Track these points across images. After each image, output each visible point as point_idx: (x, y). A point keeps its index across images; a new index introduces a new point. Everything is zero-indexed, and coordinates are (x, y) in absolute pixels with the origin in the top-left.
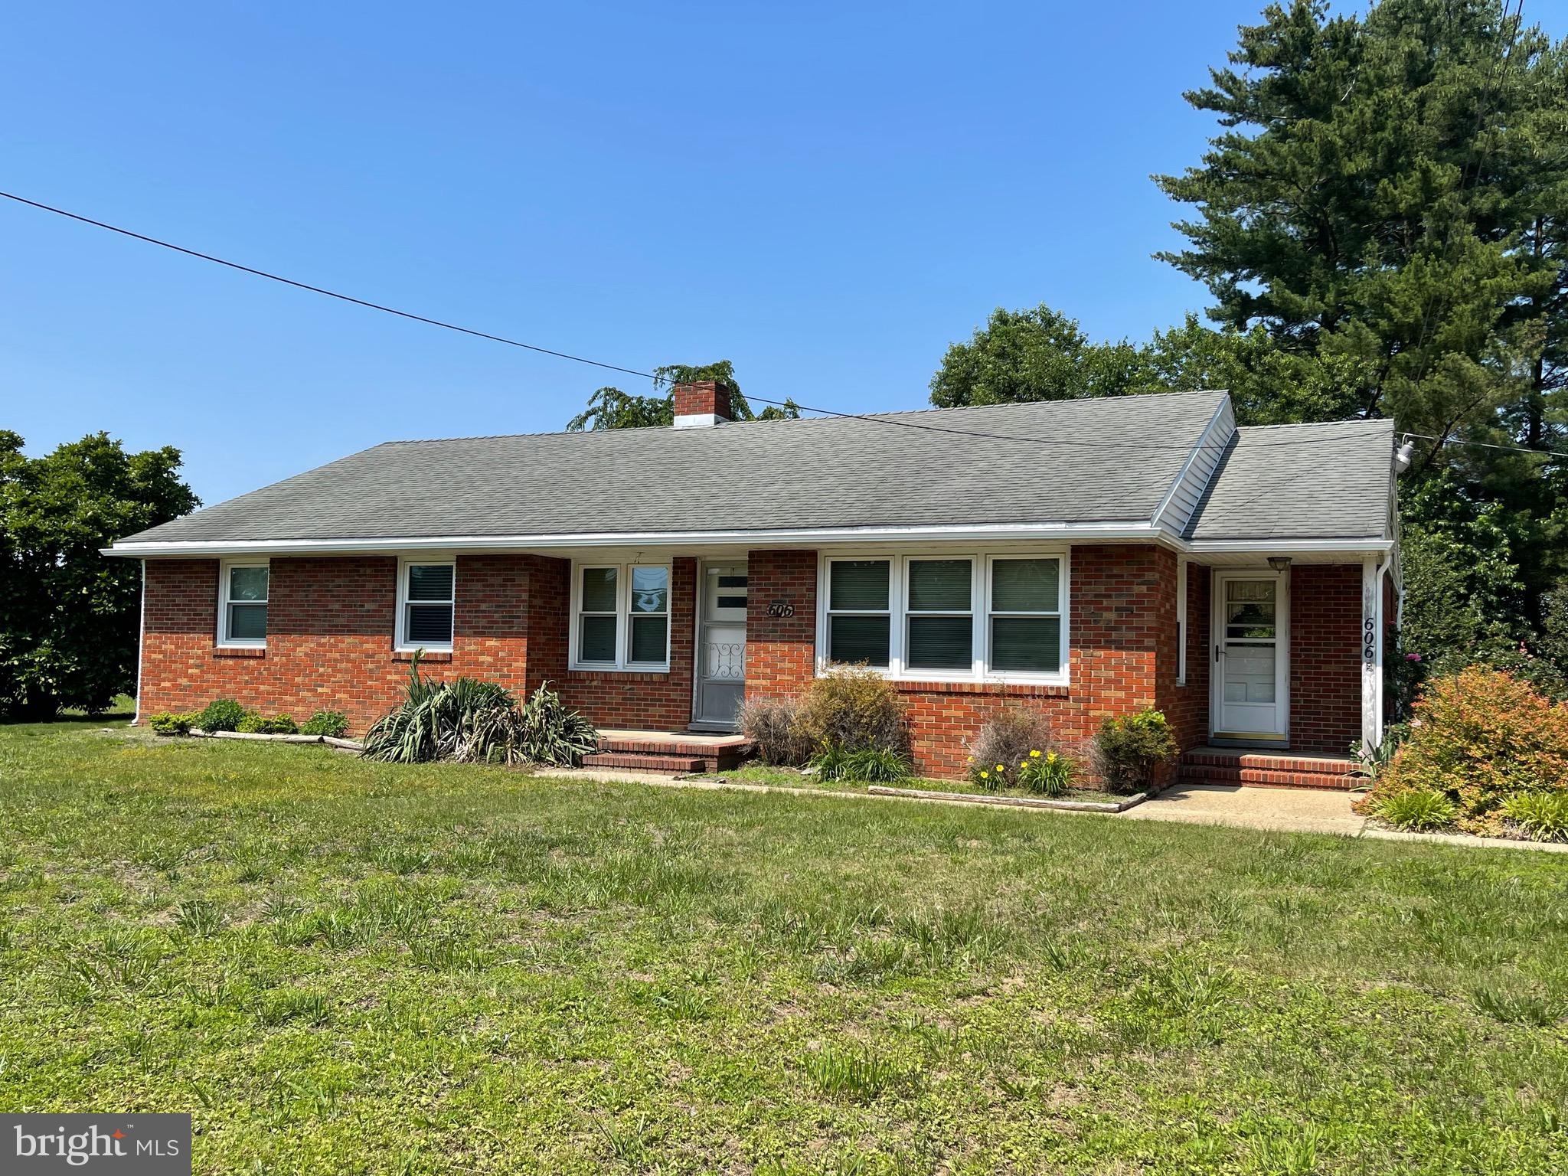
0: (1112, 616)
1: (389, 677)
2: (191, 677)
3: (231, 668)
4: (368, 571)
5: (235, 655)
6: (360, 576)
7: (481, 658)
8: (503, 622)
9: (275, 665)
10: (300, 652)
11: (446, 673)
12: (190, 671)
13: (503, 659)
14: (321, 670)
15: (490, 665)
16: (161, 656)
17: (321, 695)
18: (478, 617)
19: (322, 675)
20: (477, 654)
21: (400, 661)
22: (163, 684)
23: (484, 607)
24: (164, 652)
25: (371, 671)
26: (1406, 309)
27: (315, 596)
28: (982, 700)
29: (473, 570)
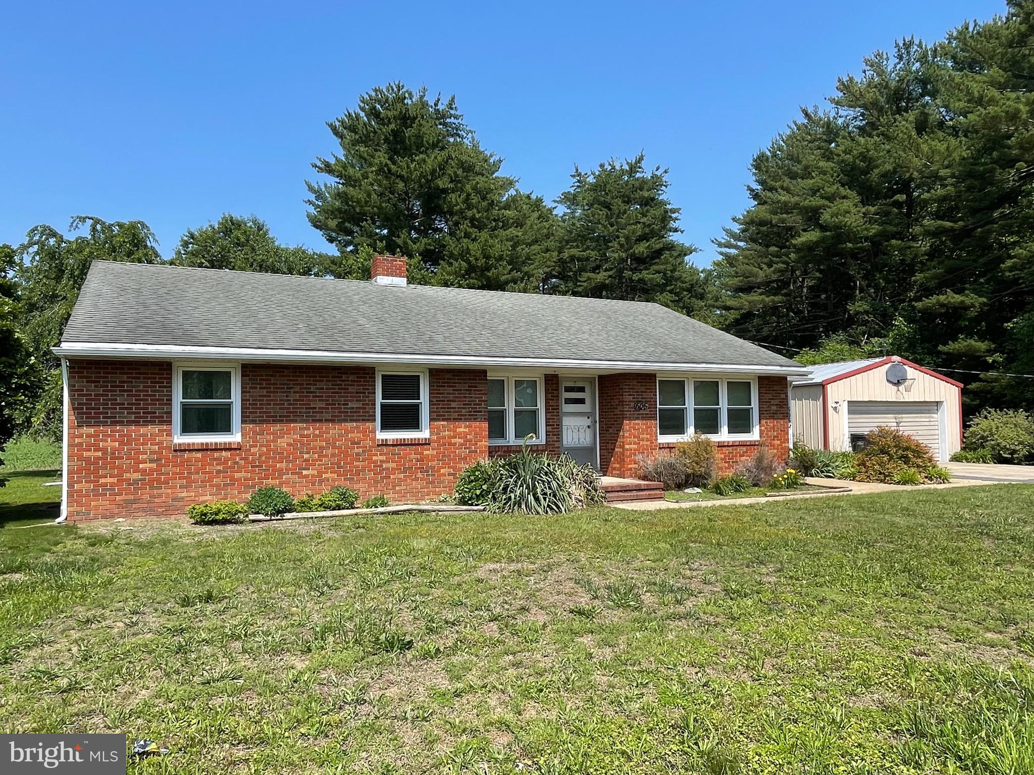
0: (774, 408)
1: (374, 458)
2: (144, 472)
3: (197, 460)
4: (351, 378)
5: (205, 449)
6: (343, 381)
7: (453, 441)
8: (469, 415)
9: (254, 454)
10: (283, 442)
11: (426, 452)
12: (141, 466)
13: (470, 441)
14: (306, 456)
15: (462, 445)
16: (100, 454)
17: (306, 476)
18: (450, 412)
19: (307, 460)
20: (450, 437)
21: (387, 445)
22: (102, 481)
23: (453, 405)
24: (104, 450)
25: (357, 454)
26: (476, 259)
27: (297, 396)
28: (731, 448)
29: (444, 379)
